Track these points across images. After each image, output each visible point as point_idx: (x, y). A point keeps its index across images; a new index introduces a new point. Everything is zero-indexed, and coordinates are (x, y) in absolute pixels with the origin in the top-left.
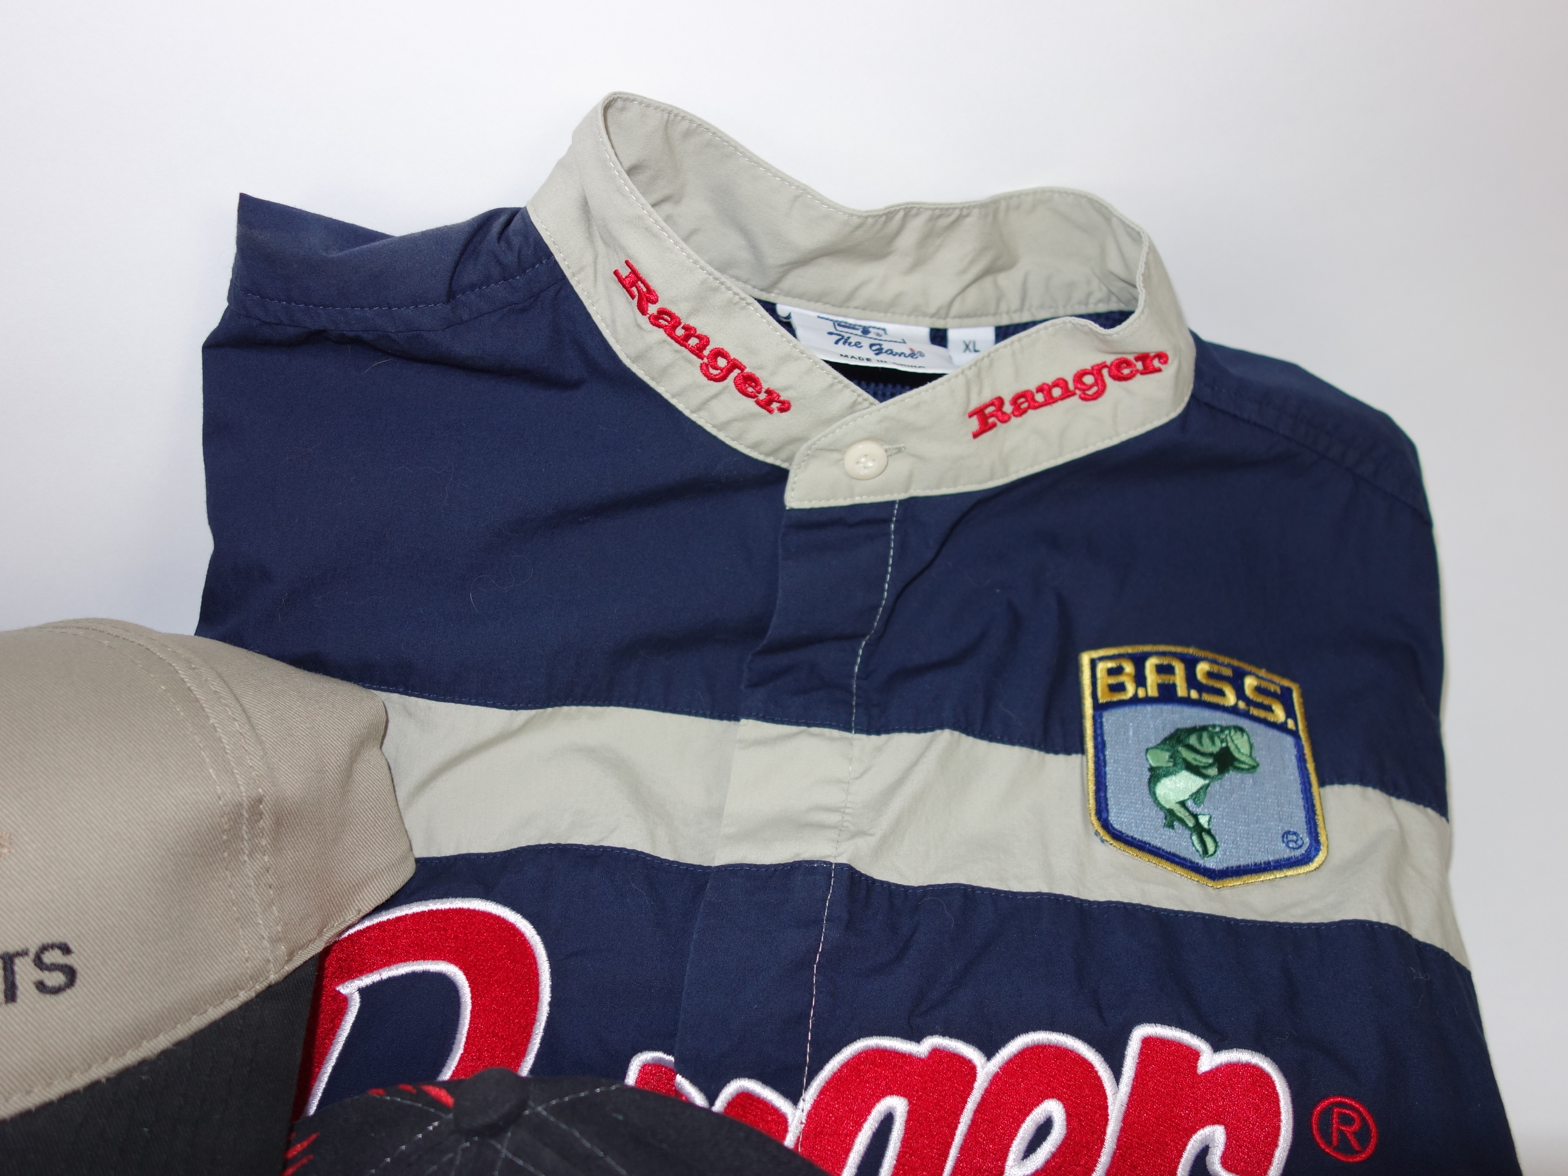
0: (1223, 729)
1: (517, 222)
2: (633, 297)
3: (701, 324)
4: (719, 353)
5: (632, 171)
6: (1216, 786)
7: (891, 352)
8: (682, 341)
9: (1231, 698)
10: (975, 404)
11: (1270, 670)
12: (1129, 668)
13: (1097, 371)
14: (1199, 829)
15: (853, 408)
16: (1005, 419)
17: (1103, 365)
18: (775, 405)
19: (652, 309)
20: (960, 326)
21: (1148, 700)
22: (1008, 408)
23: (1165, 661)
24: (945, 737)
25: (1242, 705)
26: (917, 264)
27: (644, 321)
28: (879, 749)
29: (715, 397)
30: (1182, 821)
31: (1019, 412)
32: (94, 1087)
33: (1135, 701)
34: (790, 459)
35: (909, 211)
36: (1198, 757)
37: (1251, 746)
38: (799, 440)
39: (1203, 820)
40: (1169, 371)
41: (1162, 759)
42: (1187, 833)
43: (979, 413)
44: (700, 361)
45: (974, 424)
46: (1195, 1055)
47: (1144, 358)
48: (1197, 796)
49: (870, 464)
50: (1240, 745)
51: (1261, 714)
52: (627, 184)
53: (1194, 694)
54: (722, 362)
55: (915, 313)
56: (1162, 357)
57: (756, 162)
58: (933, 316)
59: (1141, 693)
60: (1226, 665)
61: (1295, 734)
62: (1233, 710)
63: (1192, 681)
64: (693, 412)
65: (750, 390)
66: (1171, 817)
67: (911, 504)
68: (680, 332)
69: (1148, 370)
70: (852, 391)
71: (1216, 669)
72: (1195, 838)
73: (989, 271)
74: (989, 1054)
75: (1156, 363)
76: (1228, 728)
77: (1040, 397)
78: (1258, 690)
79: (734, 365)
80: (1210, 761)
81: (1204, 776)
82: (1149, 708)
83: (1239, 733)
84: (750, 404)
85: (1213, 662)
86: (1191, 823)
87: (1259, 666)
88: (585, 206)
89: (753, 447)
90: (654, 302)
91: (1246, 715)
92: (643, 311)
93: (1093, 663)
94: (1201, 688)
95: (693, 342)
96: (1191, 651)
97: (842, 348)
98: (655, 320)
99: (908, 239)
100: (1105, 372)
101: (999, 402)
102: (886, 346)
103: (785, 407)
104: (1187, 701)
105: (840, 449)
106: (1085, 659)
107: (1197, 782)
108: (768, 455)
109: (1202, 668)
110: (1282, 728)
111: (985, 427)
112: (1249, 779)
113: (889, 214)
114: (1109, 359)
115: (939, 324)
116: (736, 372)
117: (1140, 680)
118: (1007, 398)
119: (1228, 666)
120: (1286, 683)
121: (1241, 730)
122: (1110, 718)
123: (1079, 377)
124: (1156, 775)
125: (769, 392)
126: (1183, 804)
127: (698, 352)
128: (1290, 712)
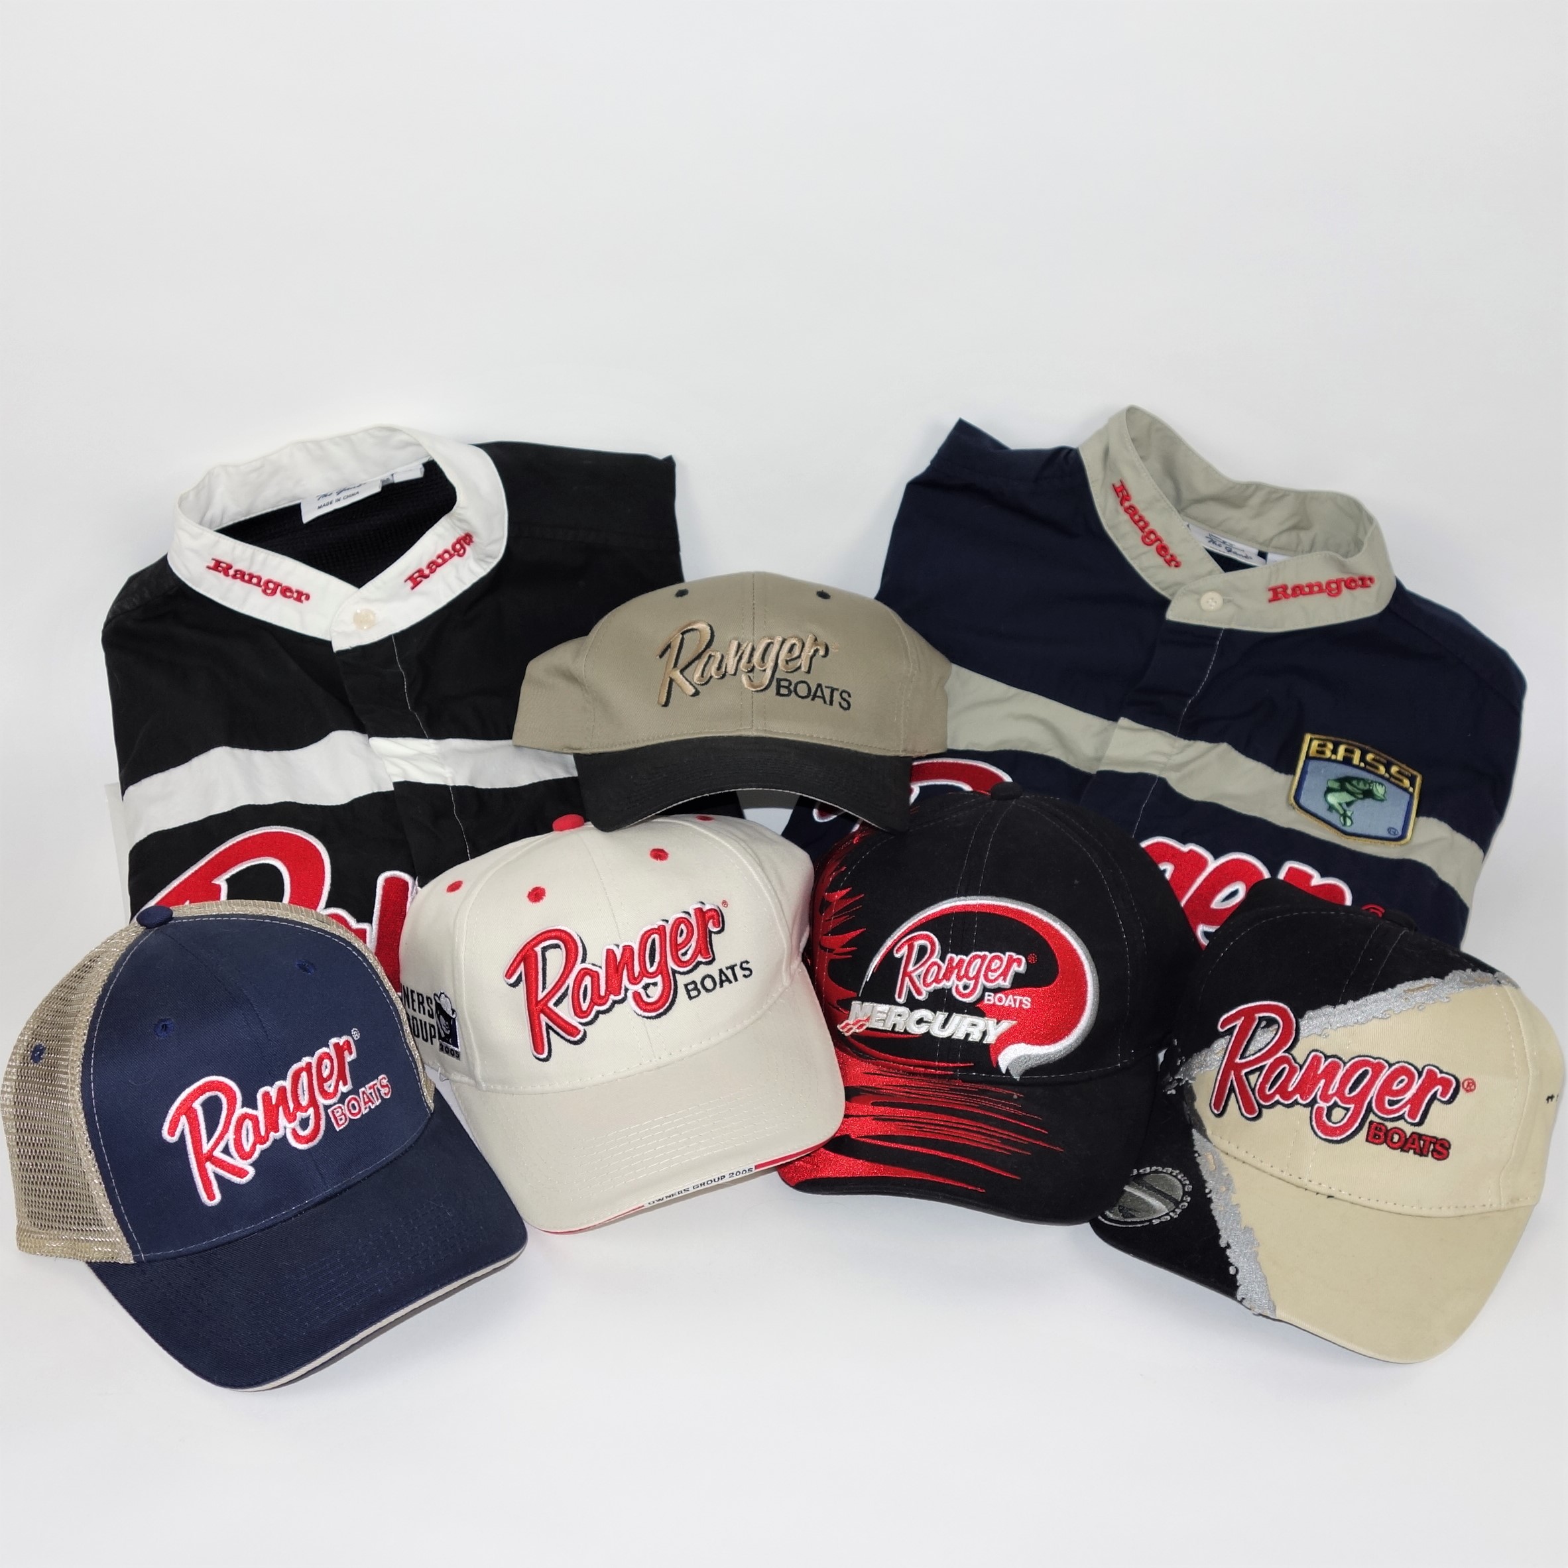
0: (1372, 782)
1: (1072, 454)
2: (1118, 497)
3: (1148, 516)
4: (1152, 532)
5: (1133, 440)
6: (1359, 802)
7: (1235, 553)
8: (1136, 523)
9: (1382, 770)
10: (1273, 584)
11: (1408, 766)
12: (1330, 746)
13: (1338, 582)
14: (1345, 816)
15: (1210, 573)
16: (1286, 596)
17: (1342, 580)
18: (1173, 563)
19: (1127, 504)
20: (1275, 553)
21: (1336, 761)
22: (1289, 592)
23: (1350, 748)
24: (1224, 747)
25: (1387, 775)
26: (1258, 515)
27: (1121, 509)
28: (1189, 746)
29: (1144, 553)
30: (1337, 811)
31: (1294, 594)
32: (848, 750)
33: (1329, 760)
34: (1173, 595)
35: (1258, 487)
36: (1356, 789)
37: (1385, 792)
38: (1179, 584)
39: (1349, 814)
40: (1374, 588)
41: (1336, 785)
42: (1338, 816)
43: (1274, 590)
44: (1142, 534)
45: (1270, 595)
46: (1310, 877)
47: (1362, 579)
48: (1349, 804)
49: (1214, 604)
50: (1379, 790)
51: (1397, 782)
52: (1131, 446)
53: (1362, 765)
54: (1152, 537)
55: (1251, 540)
56: (1371, 579)
57: (1188, 449)
58: (1261, 544)
59: (1334, 757)
60: (1385, 757)
61: (1412, 795)
62: (1382, 777)
63: (1362, 759)
64: (1131, 559)
65: (1163, 552)
66: (1331, 808)
67: (1230, 633)
68: (1136, 518)
69: (1364, 586)
70: (1213, 565)
71: (1378, 758)
72: (1342, 819)
73: (1295, 528)
74: (1216, 857)
75: (1368, 582)
76: (1376, 782)
77: (1307, 590)
78: (1399, 772)
79: (1158, 539)
80: (1361, 792)
81: (1355, 797)
82: (1335, 765)
83: (1381, 786)
84: (1160, 561)
85: (1377, 754)
86: (1342, 812)
87: (1403, 763)
88: (1106, 452)
89: (1157, 583)
90: (1128, 500)
91: (1388, 780)
92: (1122, 504)
93: (1311, 740)
94: (1366, 763)
95: (1141, 524)
96: (1367, 747)
97: (1211, 544)
98: (1126, 510)
99: (1255, 501)
100: (1343, 584)
101: (1285, 588)
102: (1233, 550)
103: (1177, 565)
104: (1357, 767)
105: (1199, 593)
106: (1308, 737)
107: (1349, 798)
108: (1163, 590)
109: (1370, 757)
110: (1406, 790)
111: (1275, 598)
112: (1378, 803)
113: (1248, 485)
114: (1345, 577)
115: (1264, 549)
116: (1158, 543)
117: (1335, 751)
118: (1290, 585)
119: (1385, 759)
120: (1415, 773)
121: (1382, 785)
122: (1312, 765)
123: (1329, 583)
124: (1329, 790)
125: (1172, 556)
126: (1340, 804)
127: (1142, 529)
128: (1413, 784)
